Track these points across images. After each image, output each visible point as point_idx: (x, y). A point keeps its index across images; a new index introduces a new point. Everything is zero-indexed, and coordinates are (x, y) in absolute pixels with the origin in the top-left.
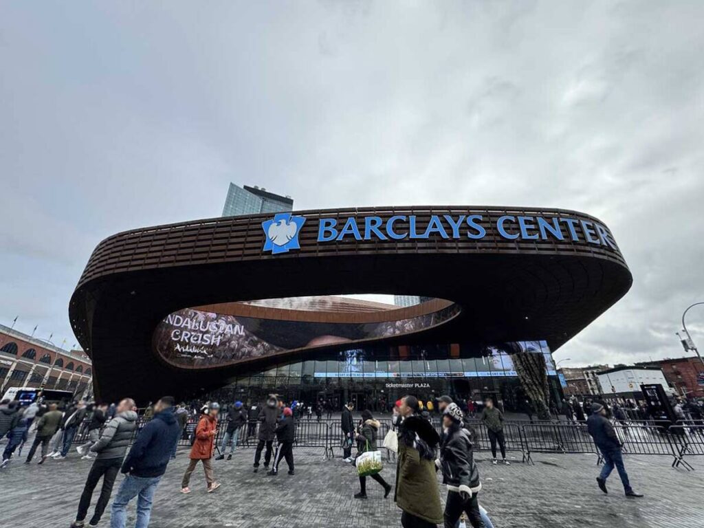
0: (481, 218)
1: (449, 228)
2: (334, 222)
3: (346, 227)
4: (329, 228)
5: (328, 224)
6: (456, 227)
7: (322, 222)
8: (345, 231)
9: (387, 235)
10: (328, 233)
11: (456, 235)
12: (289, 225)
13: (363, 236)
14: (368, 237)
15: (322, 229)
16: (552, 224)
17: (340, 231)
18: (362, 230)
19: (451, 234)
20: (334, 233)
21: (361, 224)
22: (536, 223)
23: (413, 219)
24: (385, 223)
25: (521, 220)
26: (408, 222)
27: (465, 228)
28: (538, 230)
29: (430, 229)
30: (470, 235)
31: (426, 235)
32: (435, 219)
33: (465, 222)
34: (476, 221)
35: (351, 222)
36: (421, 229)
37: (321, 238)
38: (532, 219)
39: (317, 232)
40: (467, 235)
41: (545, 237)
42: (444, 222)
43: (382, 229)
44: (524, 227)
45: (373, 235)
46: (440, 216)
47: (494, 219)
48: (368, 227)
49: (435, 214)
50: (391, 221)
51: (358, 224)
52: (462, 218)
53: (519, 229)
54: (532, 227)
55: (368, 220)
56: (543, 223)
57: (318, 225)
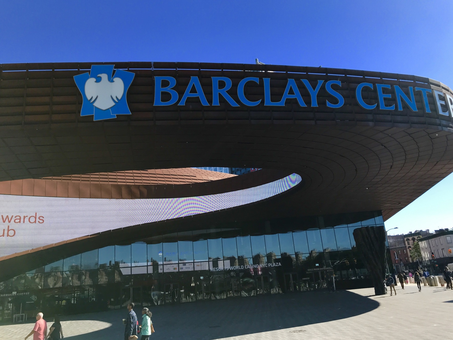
0: (340, 84)
1: (306, 95)
2: (173, 81)
3: (189, 88)
4: (168, 89)
5: (165, 84)
6: (314, 94)
7: (158, 80)
8: (187, 94)
9: (238, 101)
10: (166, 96)
11: (315, 104)
12: (112, 81)
13: (210, 101)
15: (158, 89)
16: (407, 93)
17: (181, 94)
18: (209, 94)
19: (308, 102)
20: (175, 95)
22: (393, 92)
23: (267, 82)
24: (235, 85)
25: (379, 87)
26: (262, 85)
27: (324, 95)
28: (394, 100)
29: (286, 96)
30: (329, 105)
31: (282, 103)
32: (291, 83)
33: (323, 88)
34: (335, 87)
35: (194, 81)
36: (276, 96)
37: (158, 102)
38: (389, 87)
39: (152, 93)
40: (325, 103)
41: (400, 109)
43: (233, 93)
44: (381, 96)
45: (222, 100)
46: (297, 78)
47: (352, 85)
48: (216, 91)
49: (291, 76)
50: (242, 83)
51: (203, 85)
52: (320, 83)
53: (376, 99)
54: (389, 96)
55: (215, 80)
56: (399, 93)
57: (152, 84)
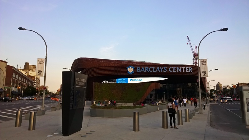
0: (166, 67)
1: (160, 69)
2: (140, 68)
5: (139, 68)
6: (161, 69)
7: (138, 68)
8: (142, 70)
9: (149, 71)
10: (139, 70)
11: (161, 71)
12: (132, 68)
14: (146, 71)
15: (138, 69)
16: (180, 68)
19: (160, 71)
20: (140, 70)
21: (145, 68)
22: (177, 68)
24: (149, 68)
25: (174, 68)
26: (153, 68)
27: (163, 69)
29: (157, 70)
30: (164, 71)
31: (156, 71)
32: (158, 68)
34: (165, 68)
35: (143, 68)
36: (155, 70)
37: (138, 71)
38: (176, 67)
41: (177, 71)
42: (160, 68)
44: (174, 69)
45: (147, 71)
47: (169, 67)
48: (146, 69)
50: (150, 68)
52: (163, 67)
55: (146, 68)
56: (178, 68)
57: (137, 68)
